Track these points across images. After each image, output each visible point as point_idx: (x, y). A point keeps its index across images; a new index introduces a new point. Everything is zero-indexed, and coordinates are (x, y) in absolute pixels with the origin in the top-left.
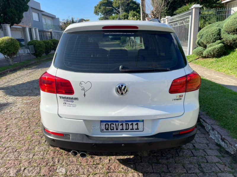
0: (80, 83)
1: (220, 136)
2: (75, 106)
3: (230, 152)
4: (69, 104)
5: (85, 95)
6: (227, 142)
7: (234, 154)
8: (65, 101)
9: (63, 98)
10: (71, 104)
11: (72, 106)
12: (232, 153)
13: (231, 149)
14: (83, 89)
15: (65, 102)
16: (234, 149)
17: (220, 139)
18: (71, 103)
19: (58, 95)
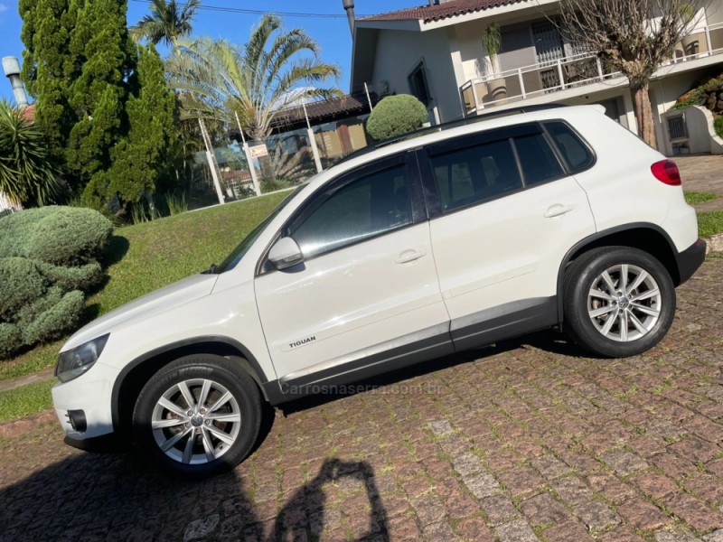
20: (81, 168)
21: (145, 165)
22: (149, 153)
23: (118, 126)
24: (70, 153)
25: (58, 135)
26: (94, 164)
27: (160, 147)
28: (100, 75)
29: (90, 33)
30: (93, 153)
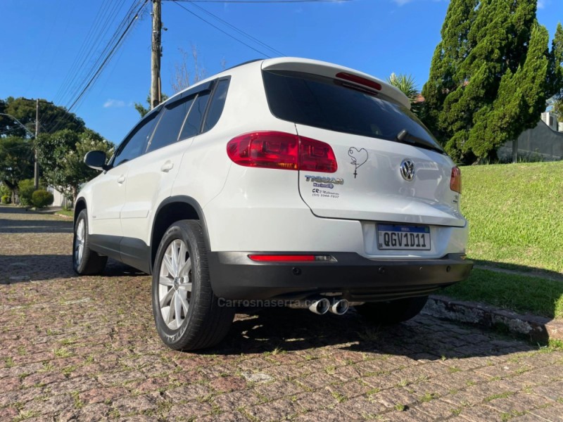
0: (350, 150)
1: (443, 304)
2: (336, 195)
3: (472, 321)
4: (325, 192)
5: (355, 174)
6: (460, 307)
7: (480, 321)
8: (315, 185)
9: (314, 179)
10: (329, 193)
11: (330, 195)
12: (476, 321)
13: (472, 315)
14: (354, 163)
15: (316, 188)
16: (479, 313)
17: (443, 310)
18: (327, 190)
19: (303, 173)
20: (448, 127)
21: (496, 128)
22: (502, 118)
23: (482, 96)
24: (442, 116)
25: (435, 101)
26: (458, 124)
27: (513, 114)
28: (481, 55)
29: (485, 22)
30: (457, 116)
